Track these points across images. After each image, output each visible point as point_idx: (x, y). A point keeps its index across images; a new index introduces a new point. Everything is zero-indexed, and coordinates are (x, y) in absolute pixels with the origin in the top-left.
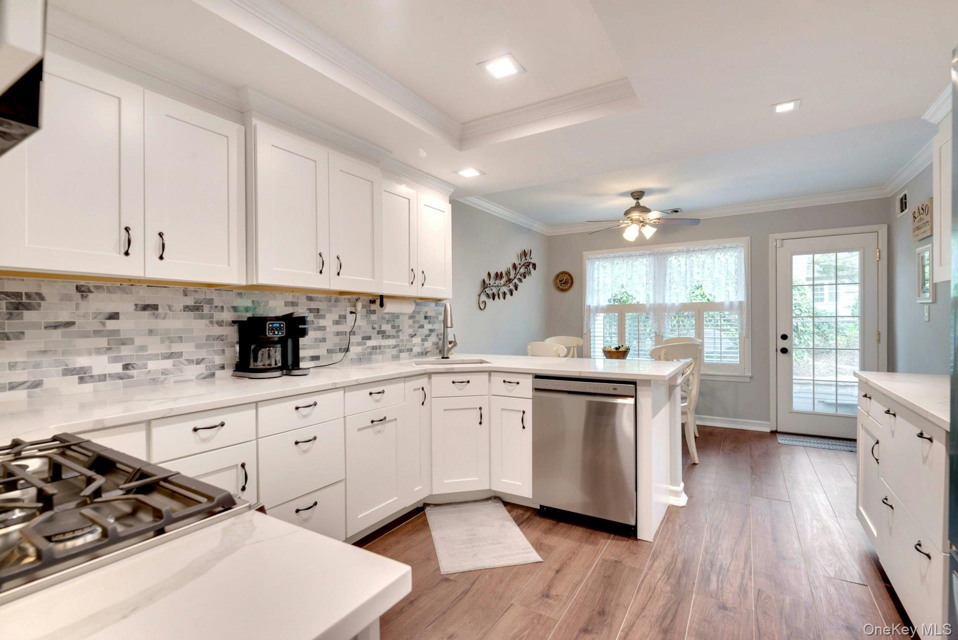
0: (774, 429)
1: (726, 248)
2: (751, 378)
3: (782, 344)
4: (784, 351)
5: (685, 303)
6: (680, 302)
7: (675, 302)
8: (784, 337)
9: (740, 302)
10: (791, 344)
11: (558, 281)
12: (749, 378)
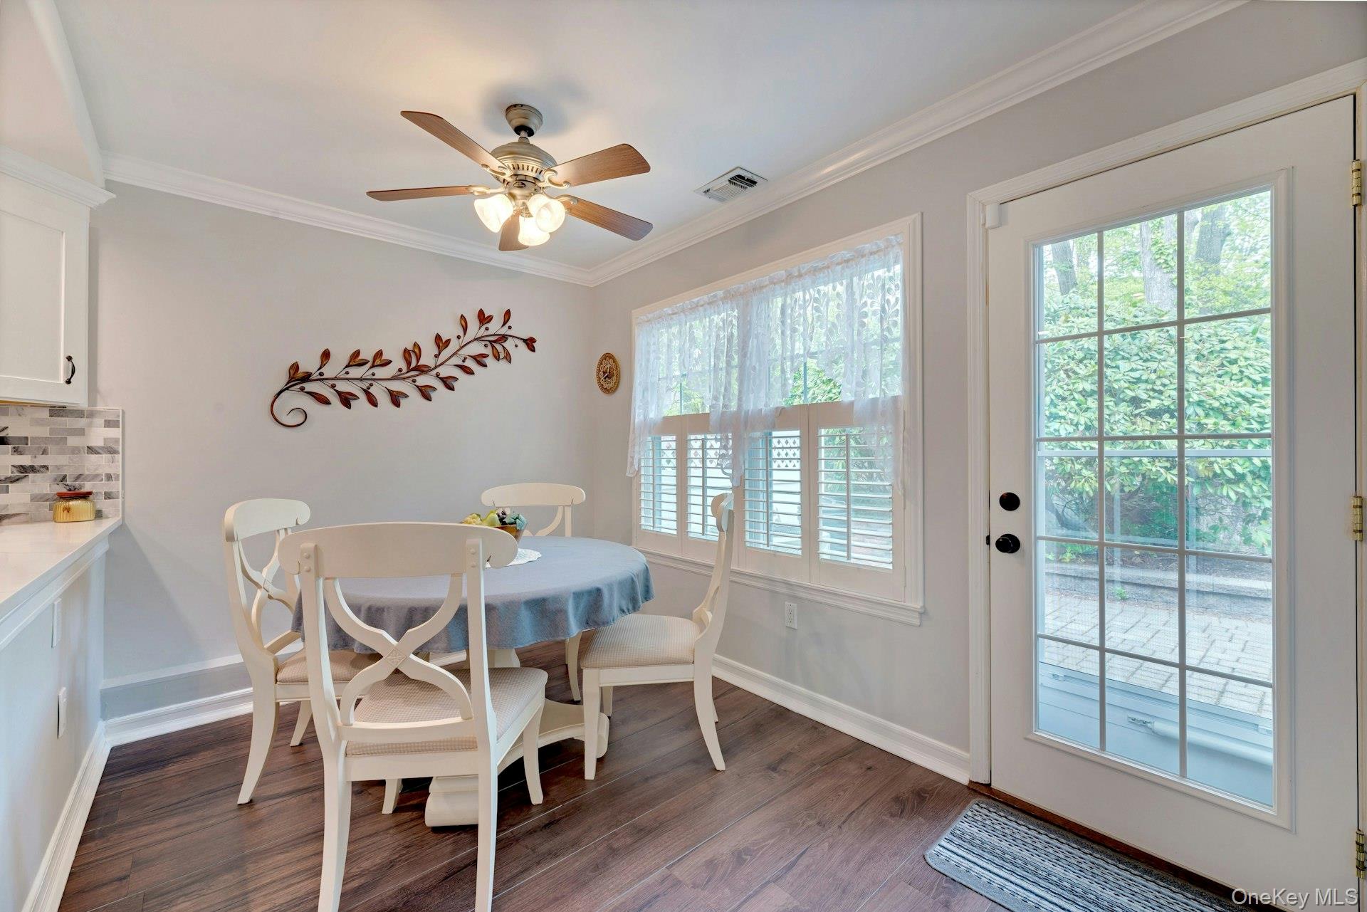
0: (983, 779)
1: (863, 256)
2: (923, 614)
3: (1005, 523)
4: (1009, 544)
5: (783, 408)
6: (773, 405)
7: (761, 406)
8: (1010, 502)
9: (895, 399)
10: (1030, 523)
11: (601, 373)
12: (917, 615)
